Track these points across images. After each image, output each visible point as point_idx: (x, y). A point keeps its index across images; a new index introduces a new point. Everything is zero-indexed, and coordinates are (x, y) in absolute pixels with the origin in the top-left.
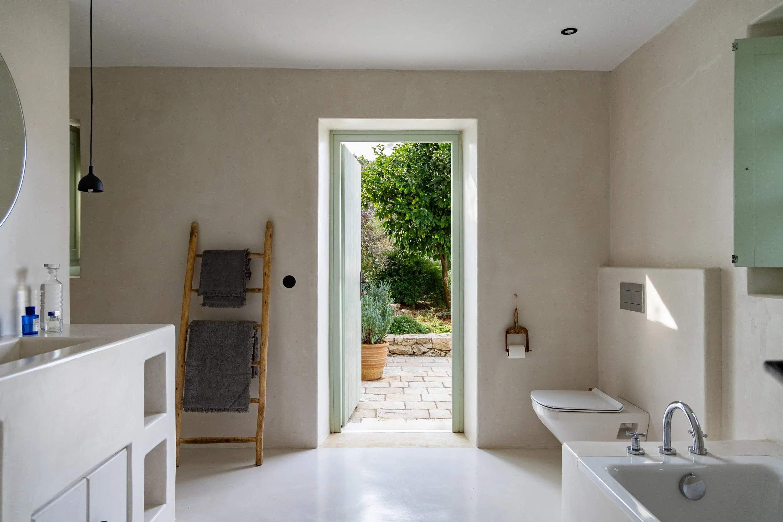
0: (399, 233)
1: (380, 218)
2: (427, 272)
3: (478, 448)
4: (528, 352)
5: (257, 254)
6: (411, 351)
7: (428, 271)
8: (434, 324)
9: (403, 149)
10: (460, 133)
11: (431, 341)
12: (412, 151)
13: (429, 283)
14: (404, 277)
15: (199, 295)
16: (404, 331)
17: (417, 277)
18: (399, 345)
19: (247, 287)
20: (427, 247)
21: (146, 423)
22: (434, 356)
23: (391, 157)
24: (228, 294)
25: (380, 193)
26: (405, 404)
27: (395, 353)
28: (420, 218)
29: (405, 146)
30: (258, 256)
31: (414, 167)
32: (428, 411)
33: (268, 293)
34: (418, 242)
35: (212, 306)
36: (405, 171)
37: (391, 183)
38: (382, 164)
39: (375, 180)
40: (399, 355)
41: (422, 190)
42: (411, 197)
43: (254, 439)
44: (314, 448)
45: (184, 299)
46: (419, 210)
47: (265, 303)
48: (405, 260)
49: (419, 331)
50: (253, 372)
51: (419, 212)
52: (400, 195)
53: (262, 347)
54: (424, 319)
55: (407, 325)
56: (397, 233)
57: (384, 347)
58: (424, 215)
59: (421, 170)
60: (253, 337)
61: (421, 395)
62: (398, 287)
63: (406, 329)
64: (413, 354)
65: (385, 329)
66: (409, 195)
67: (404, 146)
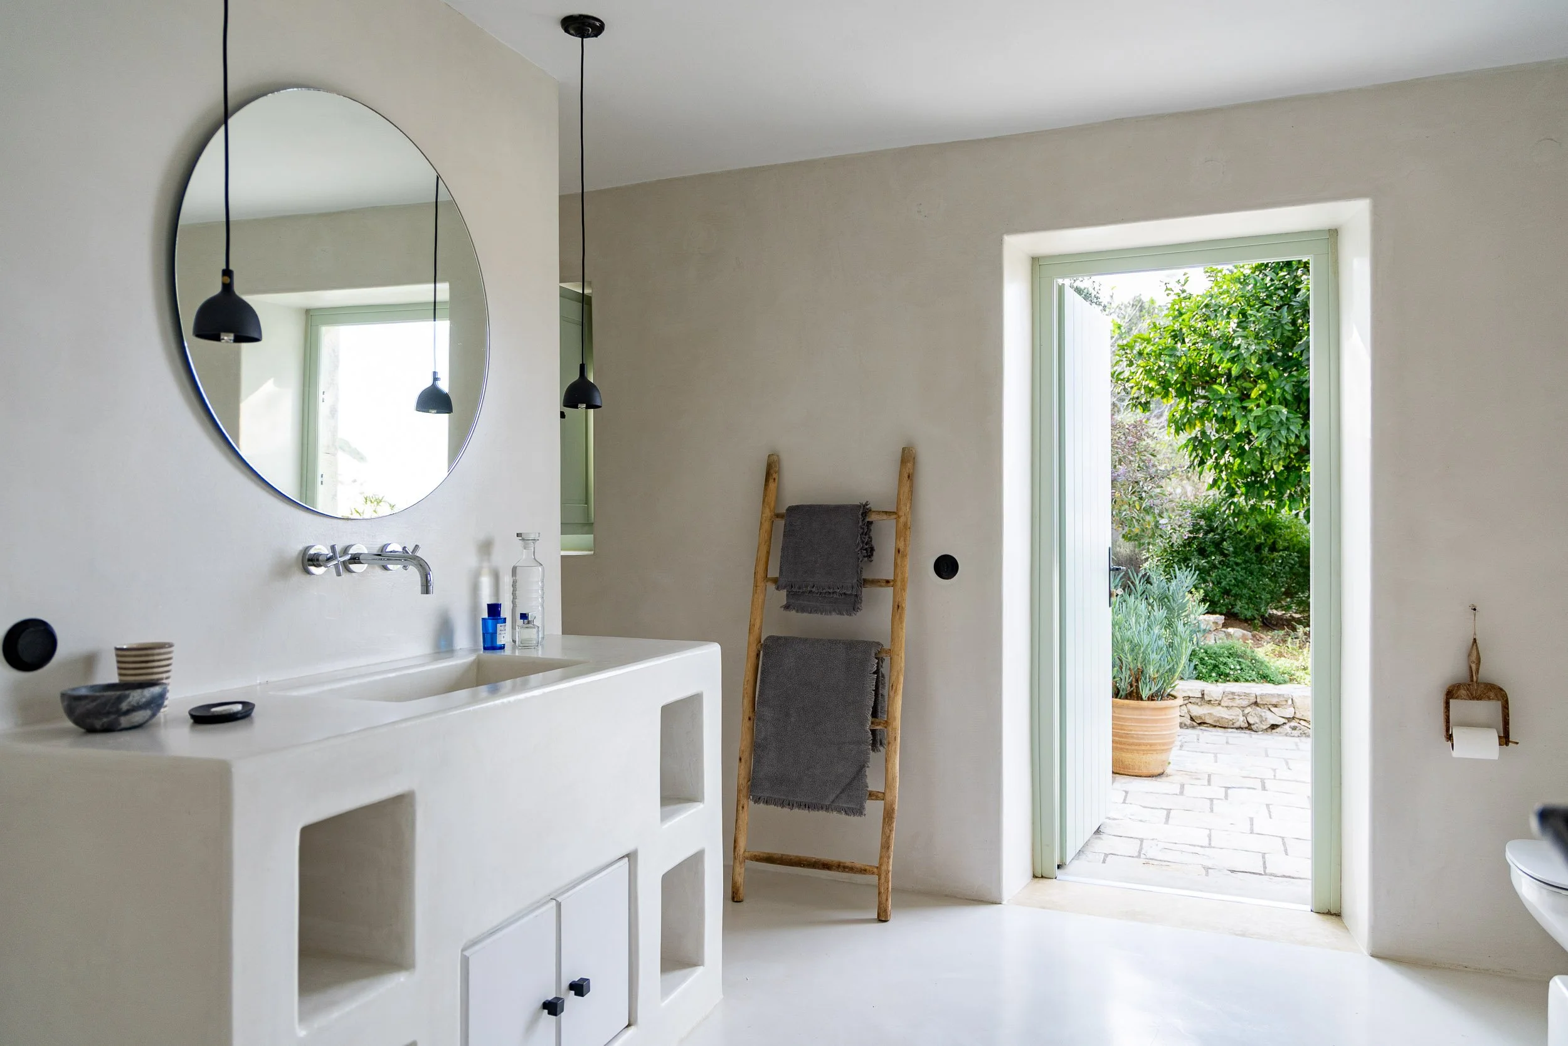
0: (1222, 462)
1: (1177, 432)
2: (1291, 547)
3: (1372, 956)
4: (1507, 744)
5: (883, 512)
6: (1241, 722)
7: (1294, 546)
8: (1303, 664)
9: (1228, 278)
10: (1333, 234)
11: (1290, 702)
12: (1252, 281)
13: (1297, 571)
14: (1235, 557)
15: (777, 589)
16: (1228, 676)
17: (1267, 557)
18: (1213, 705)
19: (865, 576)
20: (1288, 491)
21: (664, 818)
22: (1299, 736)
23: (1199, 298)
24: (829, 588)
25: (1175, 378)
26: (1210, 836)
27: (1205, 723)
28: (1270, 428)
29: (1235, 271)
30: (885, 517)
31: (1255, 316)
32: (1263, 857)
33: (904, 589)
34: (1266, 481)
35: (802, 609)
36: (1233, 325)
37: (1201, 355)
38: (1181, 314)
39: (1164, 349)
40: (1215, 726)
41: (1275, 366)
42: (1250, 382)
43: (875, 870)
44: (996, 904)
45: (753, 595)
46: (1266, 410)
47: (898, 607)
48: (1236, 520)
49: (1264, 677)
50: (874, 740)
51: (1268, 415)
52: (1223, 379)
53: (892, 694)
54: (1280, 652)
55: (1235, 663)
56: (1217, 463)
57: (1173, 707)
58: (1279, 420)
59: (1271, 321)
60: (874, 673)
61: (1251, 819)
62: (1220, 579)
63: (1232, 673)
64: (1246, 728)
65: (1172, 671)
66: (1245, 379)
67: (1232, 272)
